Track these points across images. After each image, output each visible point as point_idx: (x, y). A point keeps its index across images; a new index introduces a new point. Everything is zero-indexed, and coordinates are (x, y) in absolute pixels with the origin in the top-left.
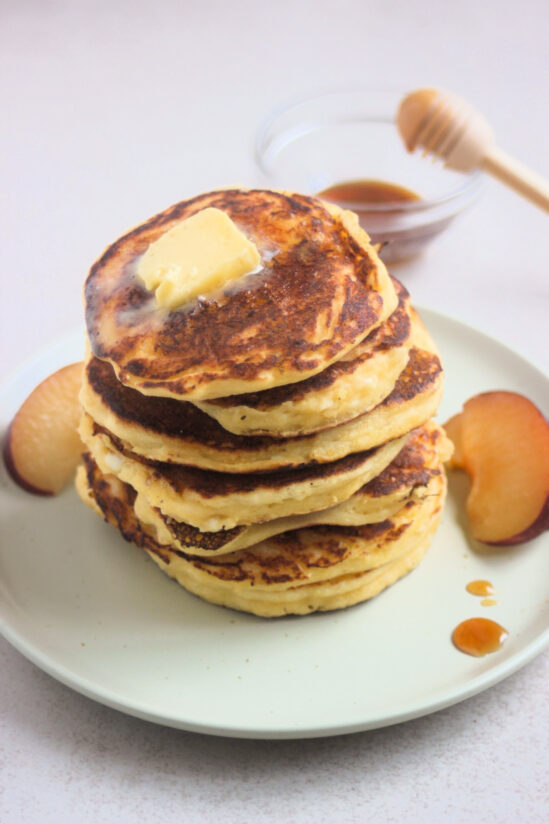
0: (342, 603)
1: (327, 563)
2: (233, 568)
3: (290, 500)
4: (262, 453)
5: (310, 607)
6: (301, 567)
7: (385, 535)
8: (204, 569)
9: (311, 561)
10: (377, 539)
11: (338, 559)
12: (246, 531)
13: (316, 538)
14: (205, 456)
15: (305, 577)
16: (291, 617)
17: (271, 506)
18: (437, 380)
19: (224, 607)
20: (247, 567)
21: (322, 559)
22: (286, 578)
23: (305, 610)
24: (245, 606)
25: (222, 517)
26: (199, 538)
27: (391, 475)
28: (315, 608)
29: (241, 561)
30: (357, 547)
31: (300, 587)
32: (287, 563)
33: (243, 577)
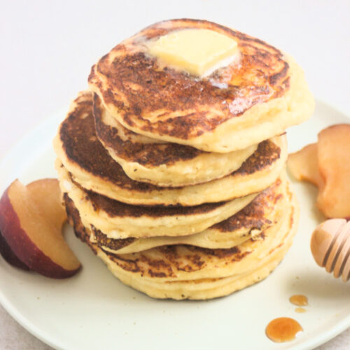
0: (203, 296)
1: (190, 269)
2: (132, 263)
3: (163, 226)
4: (147, 194)
5: (183, 296)
6: (174, 269)
7: (233, 257)
8: (115, 262)
9: (181, 266)
10: (227, 259)
11: (197, 268)
12: (138, 241)
13: (187, 252)
14: (114, 191)
15: (175, 276)
16: (169, 300)
17: (151, 228)
18: (273, 164)
19: (131, 287)
20: (141, 264)
21: (187, 266)
22: (163, 275)
23: (178, 297)
24: (142, 289)
25: (121, 230)
26: (108, 242)
27: (238, 219)
28: (185, 297)
29: (137, 260)
30: (212, 262)
31: (175, 282)
32: (165, 266)
33: (137, 270)
